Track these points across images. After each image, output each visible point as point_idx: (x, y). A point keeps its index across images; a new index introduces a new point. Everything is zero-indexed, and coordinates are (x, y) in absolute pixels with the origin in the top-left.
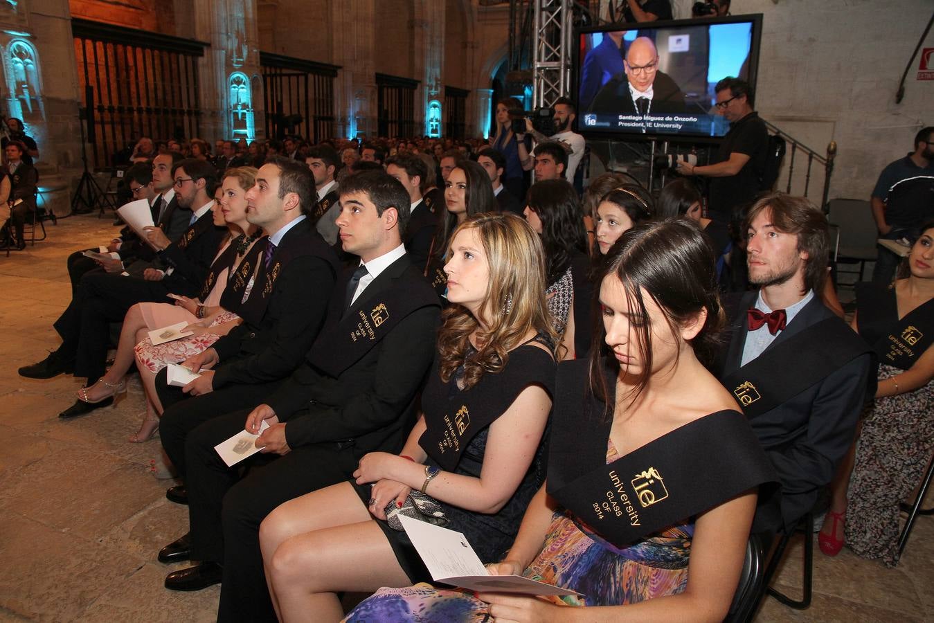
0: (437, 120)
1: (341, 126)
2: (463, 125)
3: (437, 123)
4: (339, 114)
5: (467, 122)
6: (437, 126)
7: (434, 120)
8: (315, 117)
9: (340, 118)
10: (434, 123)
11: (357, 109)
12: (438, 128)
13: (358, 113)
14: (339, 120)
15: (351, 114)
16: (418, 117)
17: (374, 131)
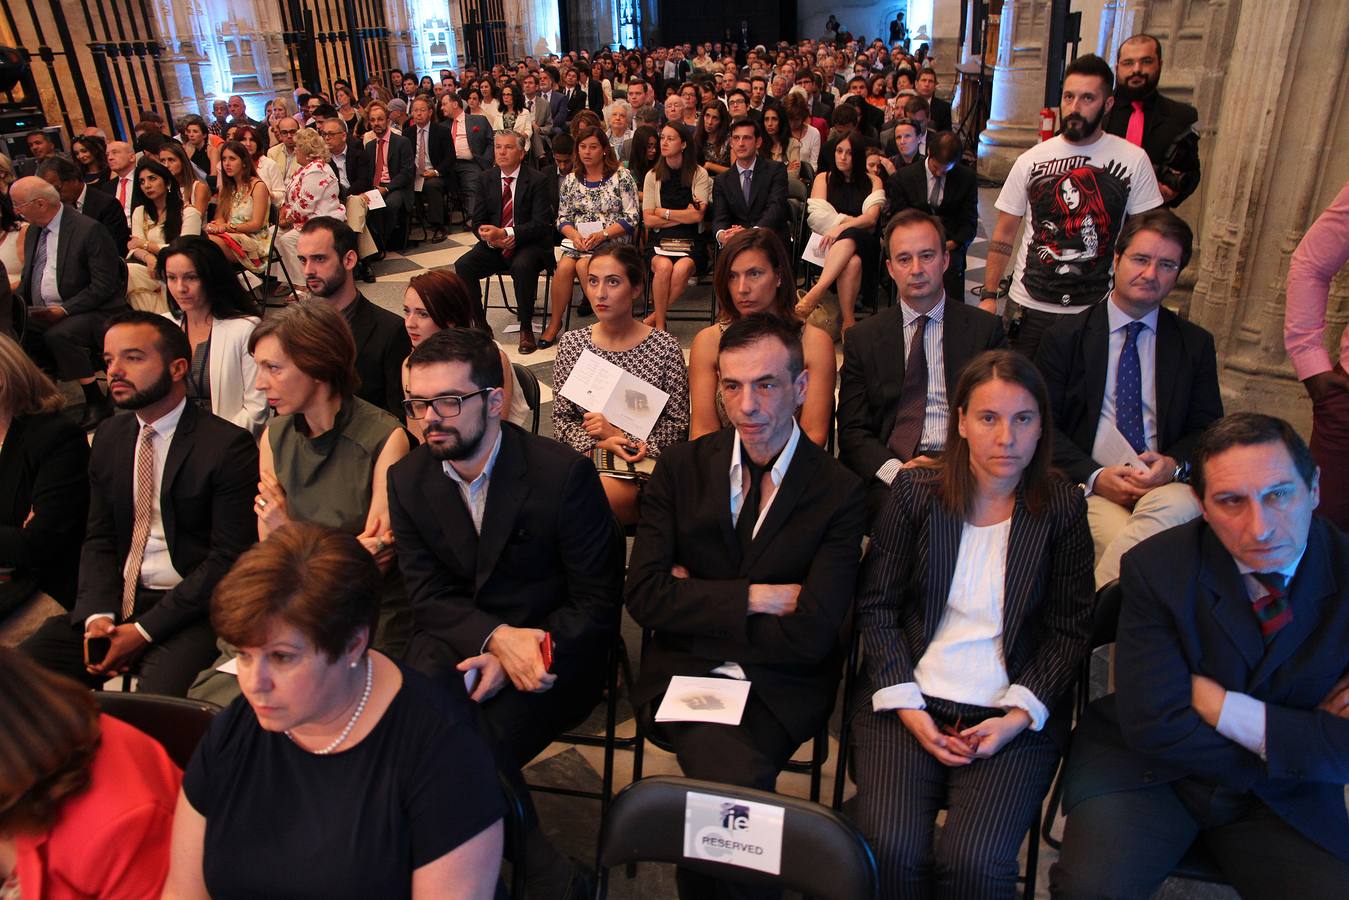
0: (441, 24)
1: (186, 66)
2: (503, 25)
3: (443, 30)
4: (173, 34)
5: (511, 20)
6: (441, 35)
7: (435, 25)
8: (94, 48)
9: (177, 44)
10: (436, 31)
11: (223, 17)
12: (447, 42)
13: (226, 28)
14: (177, 51)
15: (208, 31)
16: (396, 19)
17: (279, 70)
